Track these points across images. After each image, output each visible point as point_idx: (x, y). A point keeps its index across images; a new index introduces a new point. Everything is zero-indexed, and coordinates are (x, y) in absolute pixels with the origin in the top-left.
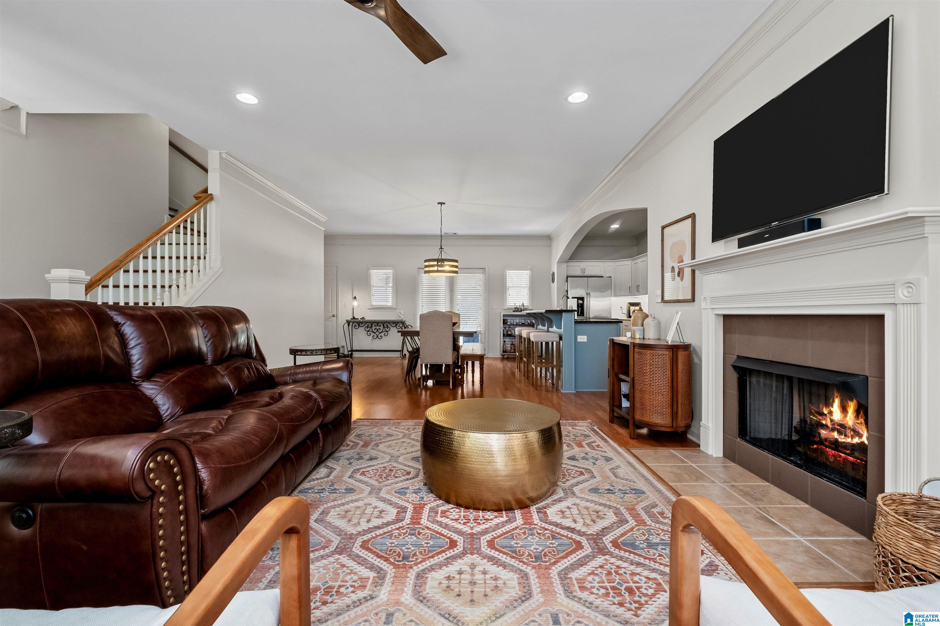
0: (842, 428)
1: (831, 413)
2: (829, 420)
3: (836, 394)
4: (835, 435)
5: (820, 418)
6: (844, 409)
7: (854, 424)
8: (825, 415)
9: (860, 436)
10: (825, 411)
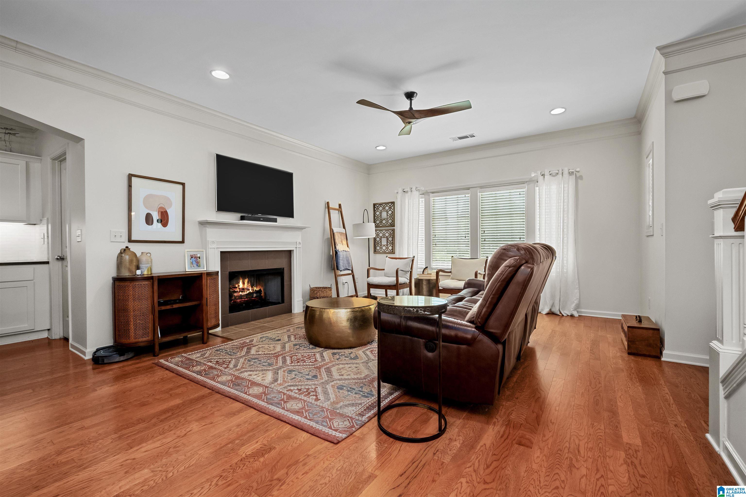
0: (243, 290)
1: (239, 286)
2: (238, 289)
3: (241, 278)
4: (241, 293)
5: (234, 289)
6: (244, 283)
7: (247, 287)
8: (237, 287)
9: (249, 290)
10: (237, 286)
